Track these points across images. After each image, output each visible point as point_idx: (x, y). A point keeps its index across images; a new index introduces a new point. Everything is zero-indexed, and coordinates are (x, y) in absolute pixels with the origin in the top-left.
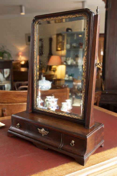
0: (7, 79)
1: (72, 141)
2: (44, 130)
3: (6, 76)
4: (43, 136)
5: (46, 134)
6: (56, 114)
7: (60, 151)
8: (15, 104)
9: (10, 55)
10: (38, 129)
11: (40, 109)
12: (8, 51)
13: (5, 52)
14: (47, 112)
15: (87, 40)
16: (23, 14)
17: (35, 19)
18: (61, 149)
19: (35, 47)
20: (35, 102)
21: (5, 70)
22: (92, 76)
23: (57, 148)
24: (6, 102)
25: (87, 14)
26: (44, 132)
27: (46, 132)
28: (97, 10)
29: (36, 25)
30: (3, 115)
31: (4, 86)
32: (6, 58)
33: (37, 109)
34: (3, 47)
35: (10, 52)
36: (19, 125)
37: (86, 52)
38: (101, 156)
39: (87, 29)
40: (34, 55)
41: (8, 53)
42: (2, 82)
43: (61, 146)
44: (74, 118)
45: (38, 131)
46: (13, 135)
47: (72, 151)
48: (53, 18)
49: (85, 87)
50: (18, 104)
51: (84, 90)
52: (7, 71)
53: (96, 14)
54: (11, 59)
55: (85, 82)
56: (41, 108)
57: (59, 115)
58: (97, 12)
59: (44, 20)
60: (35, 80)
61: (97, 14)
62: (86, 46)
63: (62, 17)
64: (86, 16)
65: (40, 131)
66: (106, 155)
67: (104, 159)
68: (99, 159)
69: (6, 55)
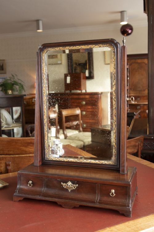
0: (17, 121)
1: (112, 190)
2: (71, 183)
3: (15, 116)
4: (70, 191)
5: (74, 188)
6: (79, 163)
7: (97, 205)
8: (23, 155)
9: (22, 87)
10: (62, 183)
11: (54, 159)
12: (20, 82)
13: (15, 83)
14: (65, 161)
15: (115, 73)
17: (43, 48)
18: (99, 202)
19: (44, 82)
20: (46, 151)
21: (14, 109)
22: (124, 113)
23: (93, 202)
24: (11, 152)
25: (113, 45)
26: (71, 186)
27: (73, 186)
28: (123, 41)
29: (44, 54)
30: (7, 171)
31: (13, 130)
32: (17, 91)
33: (50, 159)
34: (13, 76)
35: (22, 83)
36: (32, 183)
37: (114, 87)
39: (114, 61)
40: (43, 91)
41: (20, 84)
42: (10, 125)
43: (97, 199)
44: (104, 164)
45: (62, 186)
46: (22, 199)
47: (113, 202)
48: (69, 47)
49: (116, 126)
50: (27, 155)
51: (114, 129)
52: (17, 110)
53: (122, 45)
54: (23, 93)
55: (115, 120)
56: (56, 158)
57: (83, 163)
58: (124, 43)
59: (56, 49)
60: (45, 122)
61: (124, 45)
62: (115, 79)
63: (81, 46)
64: (112, 47)
65: (65, 186)
66: (140, 224)
67: (137, 229)
68: (130, 229)
69: (17, 87)
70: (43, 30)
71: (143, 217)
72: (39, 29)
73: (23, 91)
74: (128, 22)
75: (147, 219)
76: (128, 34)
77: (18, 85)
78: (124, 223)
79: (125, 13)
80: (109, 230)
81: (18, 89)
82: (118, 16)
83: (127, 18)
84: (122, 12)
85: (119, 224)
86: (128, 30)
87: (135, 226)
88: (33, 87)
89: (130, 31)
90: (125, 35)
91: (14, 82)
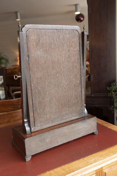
9: (7, 61)
12: (5, 57)
16: (18, 20)
32: (4, 64)
34: (0, 53)
35: (7, 58)
38: (67, 168)
41: (6, 59)
66: (73, 166)
67: (69, 172)
68: (64, 171)
69: (4, 61)
70: (21, 19)
71: (76, 160)
72: (17, 18)
73: (8, 64)
74: (80, 12)
75: (79, 162)
76: (81, 21)
77: (4, 60)
78: (61, 167)
79: (78, 6)
80: (49, 174)
81: (4, 62)
82: (73, 8)
83: (80, 10)
84: (76, 5)
85: (57, 168)
86: (81, 18)
87: (68, 168)
88: (16, 60)
89: (82, 19)
90: (79, 21)
91: (2, 57)
